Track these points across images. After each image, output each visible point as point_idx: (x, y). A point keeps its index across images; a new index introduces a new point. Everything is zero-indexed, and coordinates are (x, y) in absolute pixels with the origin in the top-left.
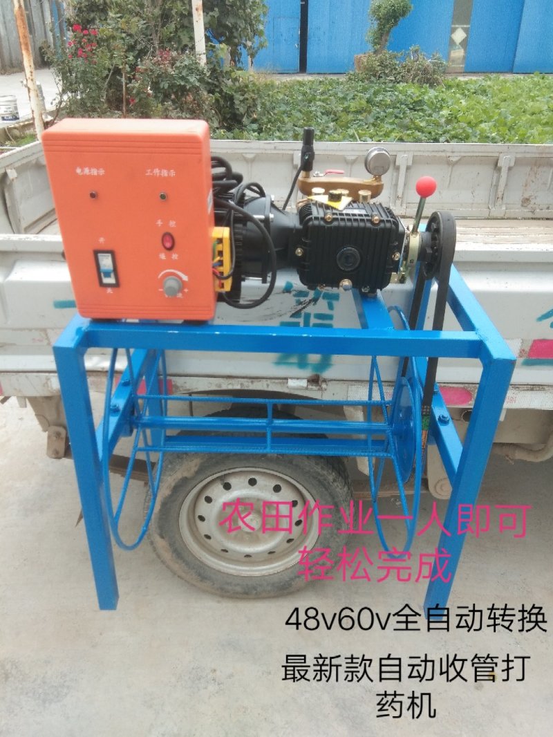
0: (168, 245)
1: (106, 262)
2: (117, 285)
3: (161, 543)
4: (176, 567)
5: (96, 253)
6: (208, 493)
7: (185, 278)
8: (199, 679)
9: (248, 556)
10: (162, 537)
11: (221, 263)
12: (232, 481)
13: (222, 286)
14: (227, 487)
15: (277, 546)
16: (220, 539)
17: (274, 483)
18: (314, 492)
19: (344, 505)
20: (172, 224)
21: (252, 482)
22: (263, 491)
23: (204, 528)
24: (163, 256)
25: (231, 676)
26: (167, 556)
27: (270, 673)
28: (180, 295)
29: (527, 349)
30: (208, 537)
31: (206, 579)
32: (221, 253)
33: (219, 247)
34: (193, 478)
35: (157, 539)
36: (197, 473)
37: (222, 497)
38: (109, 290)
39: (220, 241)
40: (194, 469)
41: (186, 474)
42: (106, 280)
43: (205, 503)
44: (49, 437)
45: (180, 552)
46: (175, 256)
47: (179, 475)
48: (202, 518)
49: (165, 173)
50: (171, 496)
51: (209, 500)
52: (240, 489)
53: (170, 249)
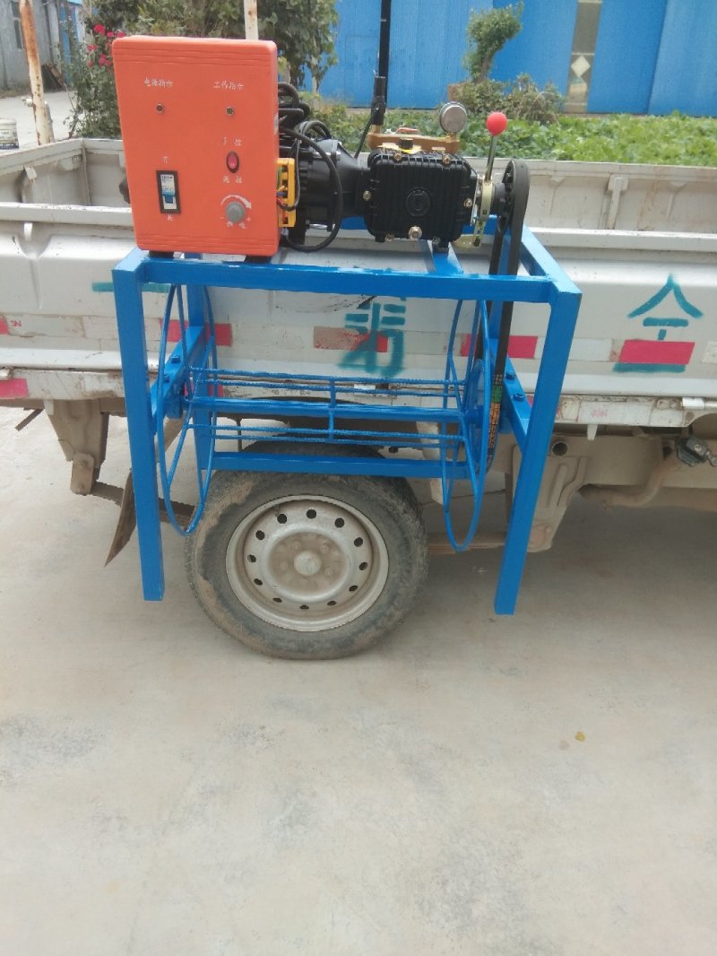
0: (233, 165)
1: (168, 184)
2: (178, 211)
3: (204, 586)
4: (221, 616)
5: (159, 173)
6: (260, 527)
7: (249, 205)
8: (246, 736)
9: (304, 607)
10: (206, 578)
11: (285, 195)
12: (289, 513)
13: (286, 222)
14: (282, 519)
15: (337, 595)
16: (272, 586)
17: (335, 516)
18: (381, 525)
19: (415, 542)
20: (238, 142)
21: (311, 514)
22: (323, 524)
23: (255, 570)
24: (226, 179)
25: (282, 733)
26: (211, 602)
27: (327, 730)
28: (242, 225)
29: (619, 351)
30: (259, 582)
31: (255, 632)
32: (285, 183)
33: (284, 176)
34: (243, 505)
35: (200, 580)
36: (250, 498)
37: (276, 532)
38: (170, 217)
39: (285, 168)
40: (246, 493)
41: (236, 500)
42: (168, 206)
43: (257, 540)
44: (74, 467)
45: (225, 598)
46: (239, 180)
47: (227, 501)
48: (253, 559)
49: (233, 86)
50: (217, 527)
51: (261, 535)
52: (297, 522)
53: (234, 171)
